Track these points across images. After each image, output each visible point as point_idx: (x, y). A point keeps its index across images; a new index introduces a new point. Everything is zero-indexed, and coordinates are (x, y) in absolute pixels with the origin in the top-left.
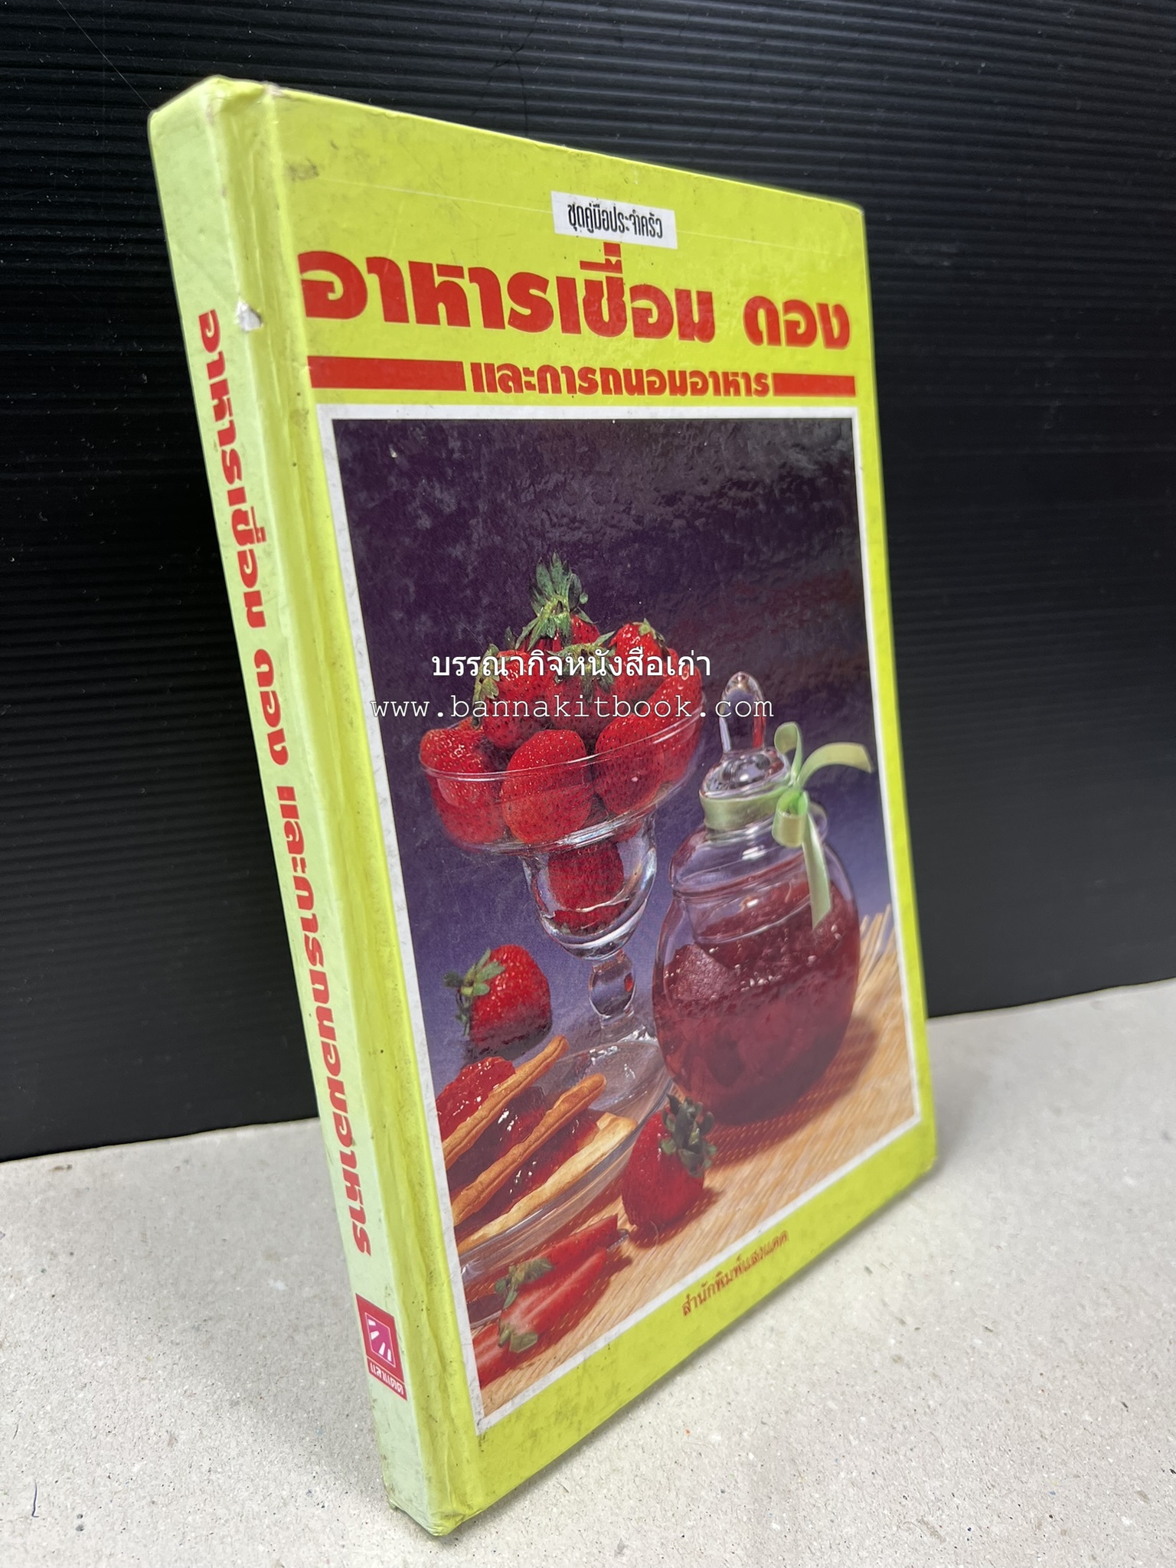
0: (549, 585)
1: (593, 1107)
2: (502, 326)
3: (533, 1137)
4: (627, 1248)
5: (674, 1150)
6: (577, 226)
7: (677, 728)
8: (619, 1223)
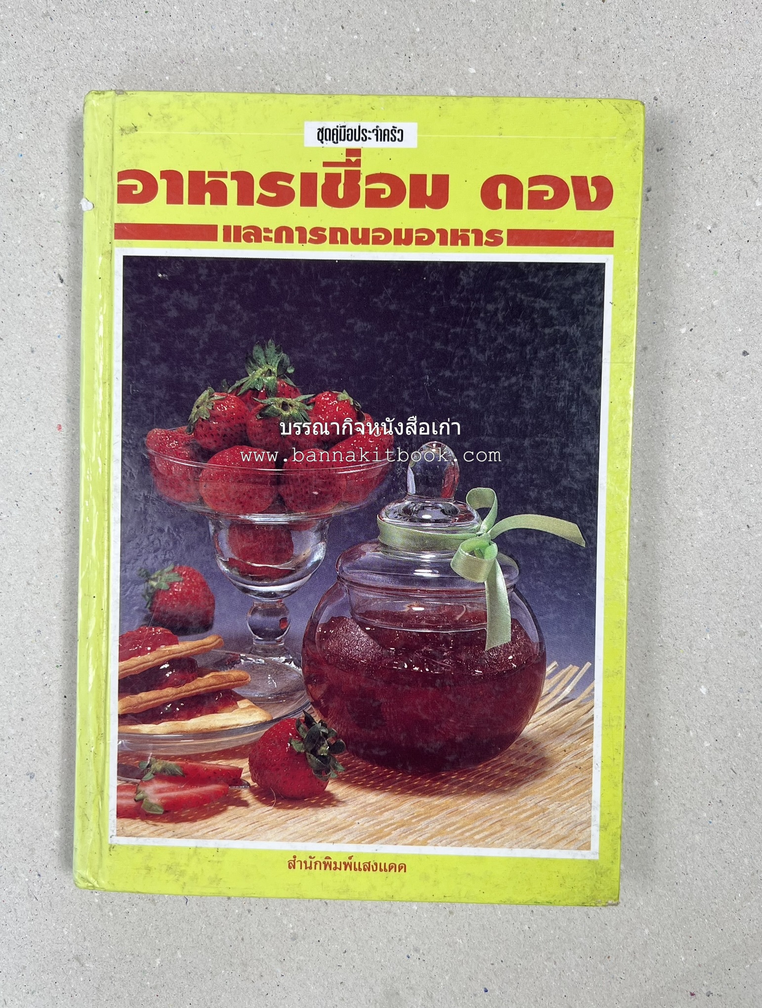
0: (262, 360)
1: (236, 690)
2: (252, 204)
3: (184, 688)
4: (246, 794)
5: (303, 751)
6: (324, 140)
7: (363, 467)
8: (243, 775)
